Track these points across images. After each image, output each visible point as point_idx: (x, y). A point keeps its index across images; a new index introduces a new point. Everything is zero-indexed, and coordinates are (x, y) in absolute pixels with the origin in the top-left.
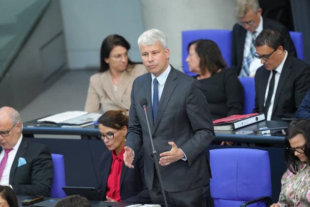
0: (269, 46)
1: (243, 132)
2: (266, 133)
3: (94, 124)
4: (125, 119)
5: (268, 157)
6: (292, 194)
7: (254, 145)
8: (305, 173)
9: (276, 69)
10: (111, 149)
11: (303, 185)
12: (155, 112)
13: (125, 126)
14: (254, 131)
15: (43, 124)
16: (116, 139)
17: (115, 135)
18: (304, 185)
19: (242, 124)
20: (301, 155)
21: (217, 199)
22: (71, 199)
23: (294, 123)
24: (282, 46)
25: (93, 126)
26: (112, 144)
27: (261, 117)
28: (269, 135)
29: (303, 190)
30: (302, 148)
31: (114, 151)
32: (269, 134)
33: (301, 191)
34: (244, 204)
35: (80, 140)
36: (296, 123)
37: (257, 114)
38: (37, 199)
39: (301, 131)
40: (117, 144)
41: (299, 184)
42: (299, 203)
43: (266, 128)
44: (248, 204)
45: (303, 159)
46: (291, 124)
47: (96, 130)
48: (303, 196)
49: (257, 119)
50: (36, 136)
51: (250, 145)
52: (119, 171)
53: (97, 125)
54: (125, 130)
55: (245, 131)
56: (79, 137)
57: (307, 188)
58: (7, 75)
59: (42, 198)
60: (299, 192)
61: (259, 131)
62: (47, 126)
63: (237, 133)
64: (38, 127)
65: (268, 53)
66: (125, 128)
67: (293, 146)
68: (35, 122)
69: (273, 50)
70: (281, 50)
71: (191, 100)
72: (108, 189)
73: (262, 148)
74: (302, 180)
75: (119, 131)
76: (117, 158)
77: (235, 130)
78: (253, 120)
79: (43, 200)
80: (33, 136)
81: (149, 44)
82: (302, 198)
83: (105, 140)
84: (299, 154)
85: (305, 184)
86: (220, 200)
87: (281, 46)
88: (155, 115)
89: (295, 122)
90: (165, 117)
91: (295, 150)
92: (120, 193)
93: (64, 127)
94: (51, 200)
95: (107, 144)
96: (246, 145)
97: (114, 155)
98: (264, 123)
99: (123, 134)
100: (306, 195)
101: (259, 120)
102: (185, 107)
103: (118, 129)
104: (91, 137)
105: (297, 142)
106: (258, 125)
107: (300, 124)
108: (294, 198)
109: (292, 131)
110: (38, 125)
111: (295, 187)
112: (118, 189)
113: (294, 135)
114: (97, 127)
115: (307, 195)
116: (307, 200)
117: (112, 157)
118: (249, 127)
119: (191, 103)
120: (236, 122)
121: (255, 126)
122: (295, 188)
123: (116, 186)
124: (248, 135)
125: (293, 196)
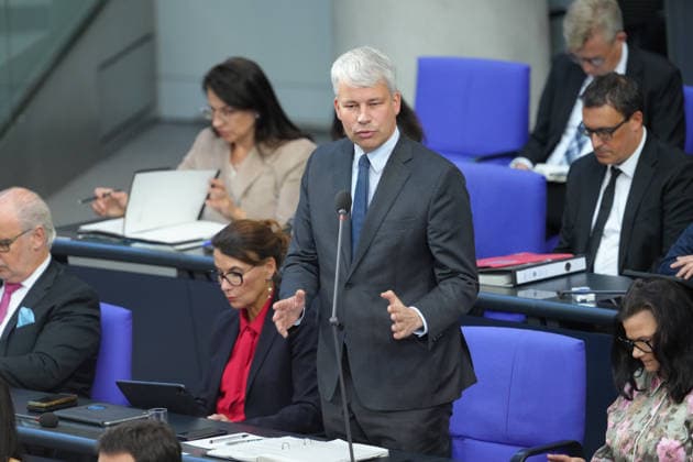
0: (616, 108)
1: (535, 294)
2: (586, 300)
3: (204, 247)
4: (273, 242)
5: (582, 354)
6: (627, 442)
7: (557, 325)
8: (660, 398)
9: (620, 164)
10: (236, 305)
11: (653, 423)
12: (357, 229)
13: (272, 259)
14: (558, 293)
15: (92, 236)
16: (247, 284)
17: (245, 277)
18: (655, 426)
19: (534, 274)
20: (648, 357)
21: (461, 437)
23: (638, 285)
24: (642, 111)
25: (202, 249)
26: (240, 296)
27: (579, 264)
28: (592, 305)
29: (651, 436)
30: (647, 343)
31: (245, 311)
32: (592, 302)
33: (646, 437)
34: (520, 454)
37: (571, 255)
38: (62, 400)
39: (649, 304)
40: (249, 296)
41: (644, 421)
43: (587, 288)
44: (532, 454)
45: (651, 365)
47: (208, 258)
48: (651, 449)
49: (568, 266)
50: (73, 261)
51: (548, 324)
52: (250, 357)
54: (271, 266)
55: (538, 291)
56: (171, 272)
57: (662, 431)
58: (21, 119)
59: (73, 401)
60: (642, 440)
61: (569, 293)
63: (521, 294)
64: (80, 240)
65: (609, 125)
66: (272, 261)
67: (630, 335)
68: (72, 229)
69: (622, 119)
70: (638, 121)
72: (221, 394)
74: (653, 413)
75: (256, 268)
76: (248, 328)
77: (517, 287)
78: (558, 269)
79: (75, 406)
80: (66, 261)
81: (364, 84)
82: (647, 453)
83: (225, 285)
84: (642, 354)
85: (657, 422)
86: (467, 441)
87: (639, 112)
88: (357, 237)
90: (379, 241)
91: (634, 345)
92: (246, 405)
93: (137, 246)
94: (94, 407)
95: (228, 295)
96: (538, 323)
97: (243, 321)
98: (583, 277)
99: (267, 273)
100: (656, 448)
101: (572, 270)
102: (426, 224)
103: (254, 264)
104: (194, 273)
105: (640, 327)
106: (569, 281)
108: (631, 452)
109: (631, 303)
110: (80, 237)
111: (636, 427)
112: (243, 396)
113: (633, 311)
114: (210, 253)
115: (659, 446)
116: (657, 459)
117: (239, 326)
118: (550, 284)
120: (520, 269)
121: (563, 282)
122: (635, 430)
123: (238, 392)
124: (545, 300)
125: (629, 446)
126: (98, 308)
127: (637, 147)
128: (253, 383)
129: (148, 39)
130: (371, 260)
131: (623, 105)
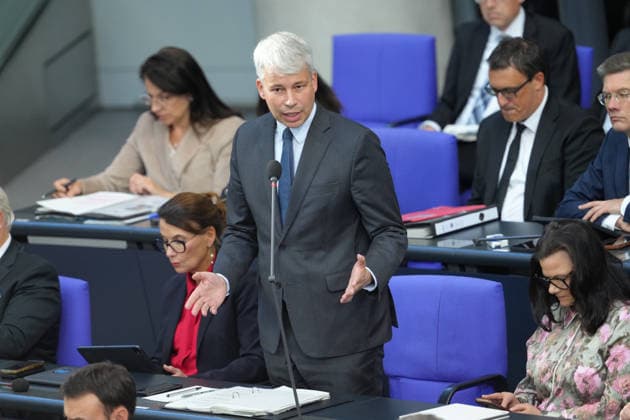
0: (519, 69)
1: (453, 243)
2: (500, 246)
3: (151, 219)
4: (213, 213)
5: (501, 294)
6: (546, 371)
7: (475, 270)
8: (574, 330)
9: (524, 120)
10: (181, 270)
11: (569, 354)
13: (212, 228)
14: (474, 241)
15: (47, 216)
16: (190, 252)
17: (187, 244)
18: (571, 355)
19: (452, 225)
20: (563, 293)
21: (396, 377)
22: (97, 371)
23: (554, 228)
24: (543, 71)
25: (149, 222)
26: (183, 261)
27: (491, 214)
28: (507, 250)
29: (568, 365)
30: (564, 281)
32: (505, 247)
33: (564, 366)
34: (449, 389)
35: (122, 250)
36: (557, 228)
38: (31, 366)
39: (564, 245)
40: (192, 262)
41: (561, 351)
42: (559, 390)
43: (501, 235)
44: (460, 389)
45: (566, 300)
46: (548, 228)
47: (154, 230)
48: (568, 377)
49: (482, 216)
50: (32, 240)
51: (467, 269)
53: (155, 220)
54: (211, 235)
55: (456, 241)
56: (122, 245)
57: (577, 359)
59: (41, 367)
60: (560, 369)
61: (485, 241)
62: (55, 220)
63: (441, 244)
64: (37, 221)
65: (513, 85)
66: (212, 230)
68: (30, 211)
69: (525, 80)
70: (539, 80)
71: (360, 171)
72: (174, 352)
73: (489, 275)
74: (569, 343)
75: (197, 237)
77: (437, 238)
78: (473, 219)
79: (44, 370)
80: (26, 241)
82: (565, 380)
83: (169, 252)
84: (557, 290)
85: (573, 352)
86: (403, 380)
87: (540, 73)
89: (556, 224)
90: (306, 206)
91: (550, 282)
92: (197, 360)
93: (89, 223)
94: (60, 371)
95: (174, 261)
96: (457, 269)
98: (496, 225)
99: (207, 241)
100: (573, 376)
101: (486, 219)
102: (350, 186)
103: (195, 232)
104: (145, 244)
105: (556, 266)
106: (483, 230)
107: (565, 230)
108: (550, 380)
109: (548, 245)
110: (37, 218)
111: (553, 358)
112: (194, 352)
113: (549, 252)
114: (155, 224)
115: (575, 374)
116: (575, 385)
117: (186, 289)
119: (361, 178)
120: (438, 222)
121: (478, 231)
122: (553, 360)
123: (189, 349)
124: (463, 248)
125: (548, 375)
126: (57, 280)
127: (539, 104)
128: (203, 340)
129: (87, 36)
130: (301, 223)
131: (525, 67)
